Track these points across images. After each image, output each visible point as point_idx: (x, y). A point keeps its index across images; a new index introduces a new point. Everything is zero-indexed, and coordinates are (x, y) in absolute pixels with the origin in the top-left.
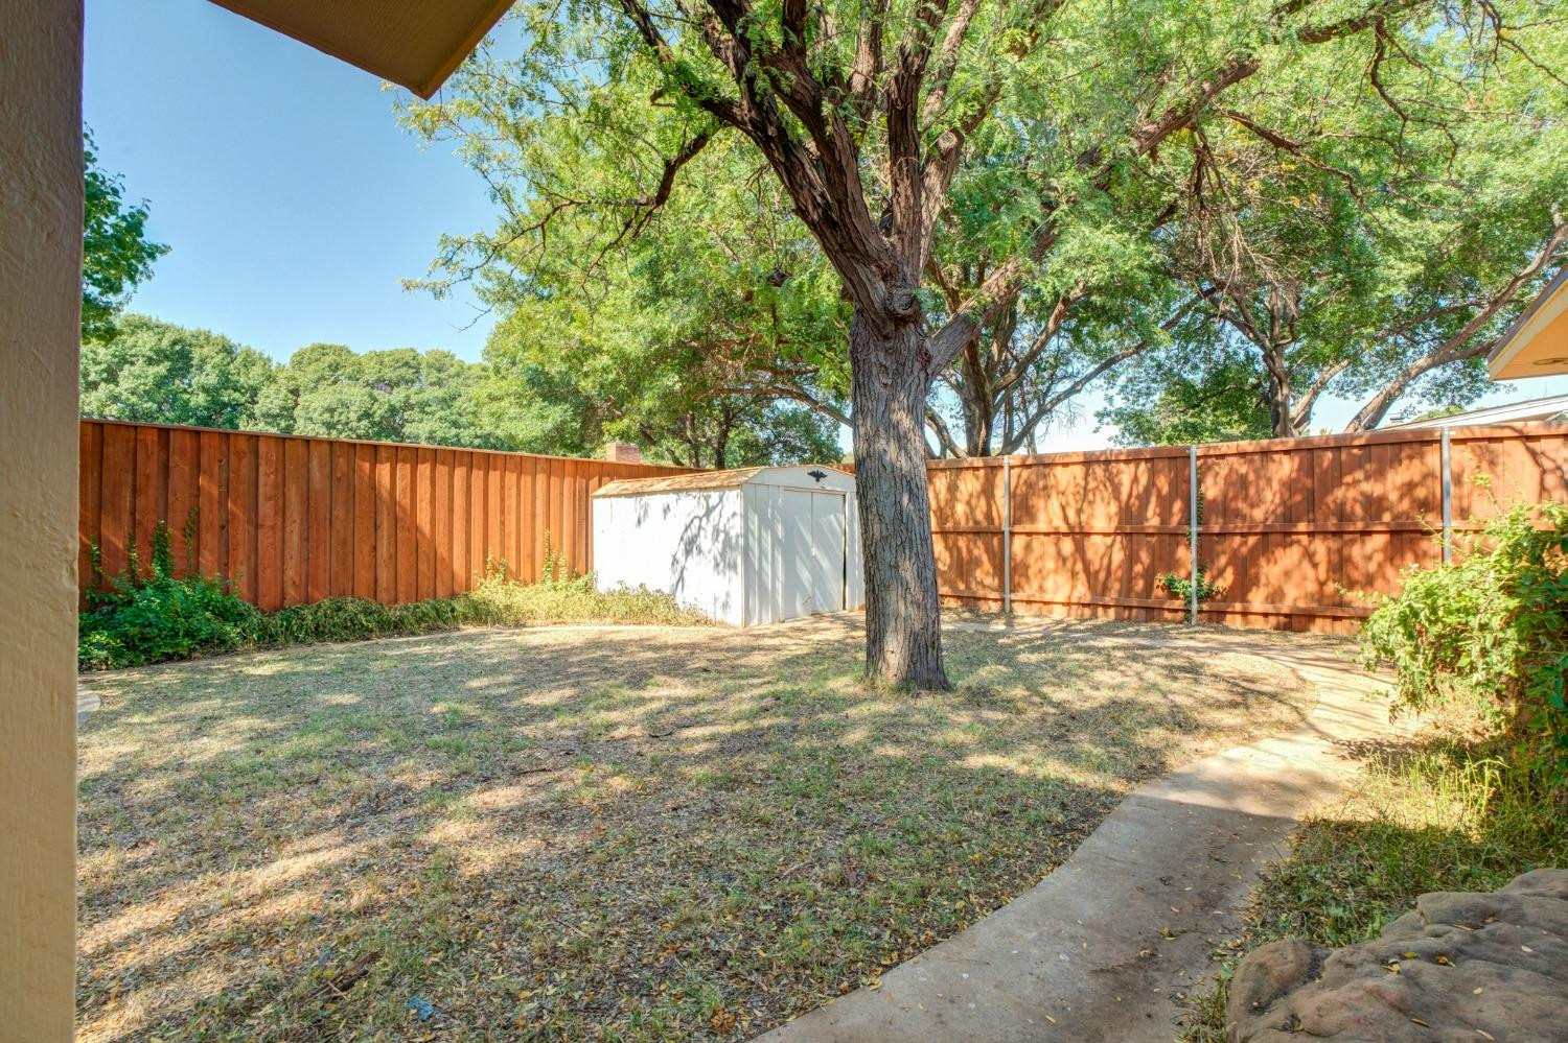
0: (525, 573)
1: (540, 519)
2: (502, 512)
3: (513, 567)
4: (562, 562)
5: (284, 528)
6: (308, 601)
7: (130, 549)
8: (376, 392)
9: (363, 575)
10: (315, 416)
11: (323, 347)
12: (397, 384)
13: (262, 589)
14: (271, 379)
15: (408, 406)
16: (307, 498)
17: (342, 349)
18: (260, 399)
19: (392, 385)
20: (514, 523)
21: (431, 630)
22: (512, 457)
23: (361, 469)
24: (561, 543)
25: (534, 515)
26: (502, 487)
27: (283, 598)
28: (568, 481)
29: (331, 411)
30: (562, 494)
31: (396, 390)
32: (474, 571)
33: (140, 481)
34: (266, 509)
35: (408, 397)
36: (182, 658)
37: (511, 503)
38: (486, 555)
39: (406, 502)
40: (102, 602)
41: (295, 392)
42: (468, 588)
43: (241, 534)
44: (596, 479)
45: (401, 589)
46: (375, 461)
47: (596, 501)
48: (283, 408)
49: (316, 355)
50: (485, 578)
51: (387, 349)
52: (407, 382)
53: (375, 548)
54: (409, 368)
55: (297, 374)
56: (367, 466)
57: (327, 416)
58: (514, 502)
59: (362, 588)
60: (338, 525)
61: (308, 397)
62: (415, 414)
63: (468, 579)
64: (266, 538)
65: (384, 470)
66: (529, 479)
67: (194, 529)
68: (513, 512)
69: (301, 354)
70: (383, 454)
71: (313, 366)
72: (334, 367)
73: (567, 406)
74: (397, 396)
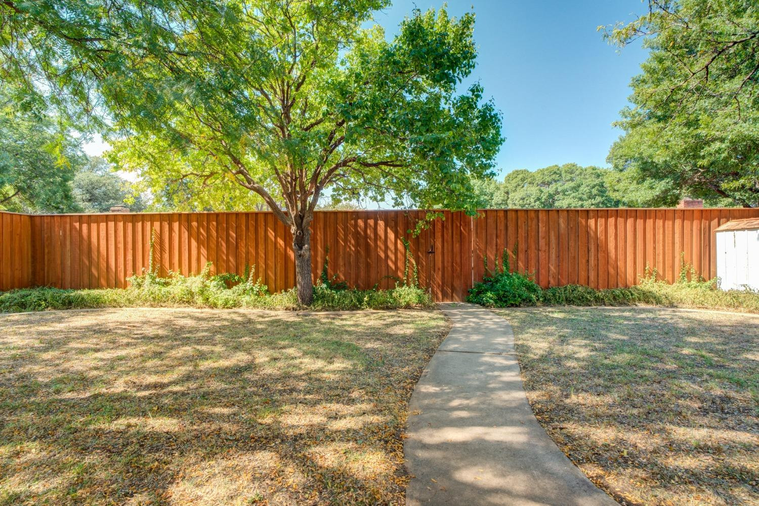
0: (669, 277)
1: (677, 246)
2: (654, 242)
3: (661, 273)
4: (692, 271)
5: (549, 251)
6: (559, 284)
7: (495, 260)
8: (542, 188)
9: (583, 274)
10: (516, 202)
11: (517, 171)
12: (551, 183)
13: (541, 278)
14: (498, 189)
15: (557, 193)
16: (558, 237)
17: (525, 171)
18: (494, 197)
19: (549, 184)
20: (661, 248)
21: (621, 304)
22: (660, 211)
23: (581, 223)
24: (692, 259)
25: (673, 243)
26: (654, 228)
27: (549, 283)
28: (696, 223)
29: (523, 199)
30: (692, 230)
31: (551, 186)
32: (638, 274)
33: (499, 232)
34: (542, 242)
35: (557, 188)
36: (517, 306)
37: (660, 237)
38: (645, 266)
39: (603, 237)
40: (488, 281)
41: (507, 193)
42: (635, 283)
43: (532, 254)
44: (716, 220)
45: (600, 282)
46: (588, 218)
47: (718, 234)
48: (503, 200)
49: (515, 175)
50: (645, 277)
51: (545, 167)
52: (555, 181)
53: (588, 261)
54: (556, 174)
55: (508, 185)
56: (583, 222)
57: (521, 201)
58: (661, 236)
59: (582, 281)
60: (571, 249)
61: (513, 194)
62: (561, 196)
63: (635, 279)
64: (542, 255)
65: (592, 222)
66: (671, 223)
67: (516, 252)
68: (661, 242)
69: (509, 176)
70: (591, 214)
71: (514, 181)
72: (523, 180)
73: (669, 180)
74: (551, 189)
